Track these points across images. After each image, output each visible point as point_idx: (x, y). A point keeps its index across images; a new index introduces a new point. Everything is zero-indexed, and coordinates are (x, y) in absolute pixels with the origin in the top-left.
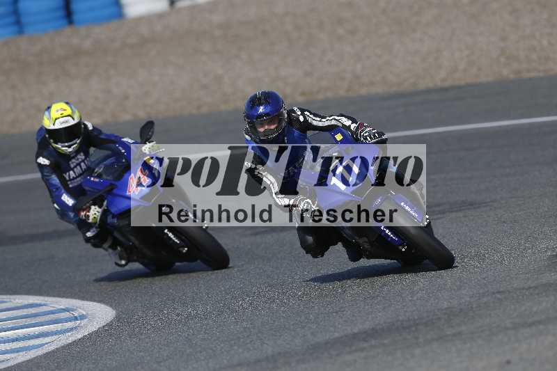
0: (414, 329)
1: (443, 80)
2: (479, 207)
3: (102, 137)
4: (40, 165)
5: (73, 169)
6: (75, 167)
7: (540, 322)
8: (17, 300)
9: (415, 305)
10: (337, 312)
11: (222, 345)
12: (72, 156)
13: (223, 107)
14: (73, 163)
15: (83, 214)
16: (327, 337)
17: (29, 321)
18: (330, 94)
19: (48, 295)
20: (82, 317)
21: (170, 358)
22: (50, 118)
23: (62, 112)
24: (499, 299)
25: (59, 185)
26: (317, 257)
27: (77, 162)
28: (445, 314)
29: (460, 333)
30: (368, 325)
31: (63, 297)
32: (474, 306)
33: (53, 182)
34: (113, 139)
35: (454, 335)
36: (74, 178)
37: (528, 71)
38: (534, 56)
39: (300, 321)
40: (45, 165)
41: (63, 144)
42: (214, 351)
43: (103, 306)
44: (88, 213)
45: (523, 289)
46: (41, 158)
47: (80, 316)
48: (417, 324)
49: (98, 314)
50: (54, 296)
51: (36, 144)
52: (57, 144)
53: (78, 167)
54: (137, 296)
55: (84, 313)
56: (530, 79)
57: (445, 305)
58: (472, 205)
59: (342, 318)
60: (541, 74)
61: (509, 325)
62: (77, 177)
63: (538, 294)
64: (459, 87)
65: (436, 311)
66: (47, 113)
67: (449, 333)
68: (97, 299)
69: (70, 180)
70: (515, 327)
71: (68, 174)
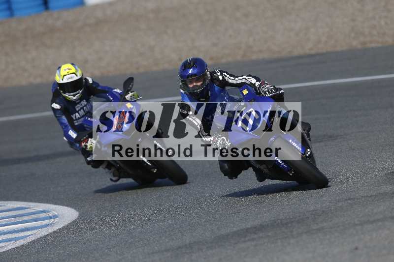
0: (290, 225)
1: (311, 49)
2: (335, 139)
3: (99, 88)
4: (53, 109)
5: (78, 112)
6: (80, 110)
7: (378, 220)
8: (9, 205)
9: (290, 208)
10: (235, 213)
11: (154, 237)
12: (77, 102)
13: (155, 68)
14: (78, 107)
15: (83, 144)
16: (228, 231)
17: (17, 220)
18: (230, 59)
19: (31, 201)
20: (55, 217)
21: (117, 246)
22: (60, 75)
23: (69, 71)
24: (350, 204)
25: (67, 123)
26: (232, 179)
27: (81, 106)
28: (312, 214)
29: (323, 228)
30: (257, 223)
31: (42, 202)
32: (332, 209)
33: (63, 121)
34: (107, 90)
35: (319, 230)
36: (79, 118)
37: (371, 42)
38: (375, 32)
39: (209, 220)
40: (58, 109)
41: (69, 94)
42: (148, 241)
43: (69, 209)
44: (86, 144)
45: (367, 196)
46: (54, 104)
47: (54, 216)
48: (292, 222)
49: (66, 215)
50: (35, 202)
51: (52, 94)
52: (65, 93)
53: (82, 110)
54: (94, 202)
55: (56, 214)
56: (372, 48)
57: (312, 208)
58: (331, 137)
59: (239, 217)
60: (380, 45)
61: (357, 222)
62: (81, 117)
63: (378, 201)
64: (322, 54)
65: (305, 212)
66: (58, 71)
67: (314, 228)
68: (65, 204)
69: (76, 119)
70: (362, 224)
71: (74, 115)
